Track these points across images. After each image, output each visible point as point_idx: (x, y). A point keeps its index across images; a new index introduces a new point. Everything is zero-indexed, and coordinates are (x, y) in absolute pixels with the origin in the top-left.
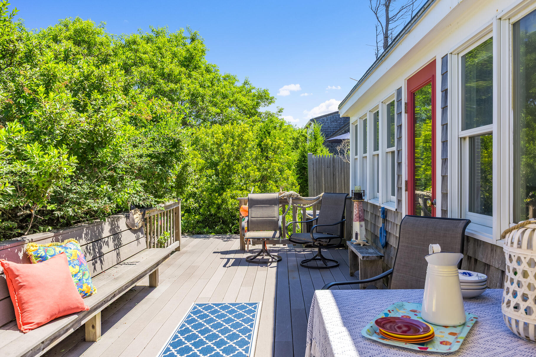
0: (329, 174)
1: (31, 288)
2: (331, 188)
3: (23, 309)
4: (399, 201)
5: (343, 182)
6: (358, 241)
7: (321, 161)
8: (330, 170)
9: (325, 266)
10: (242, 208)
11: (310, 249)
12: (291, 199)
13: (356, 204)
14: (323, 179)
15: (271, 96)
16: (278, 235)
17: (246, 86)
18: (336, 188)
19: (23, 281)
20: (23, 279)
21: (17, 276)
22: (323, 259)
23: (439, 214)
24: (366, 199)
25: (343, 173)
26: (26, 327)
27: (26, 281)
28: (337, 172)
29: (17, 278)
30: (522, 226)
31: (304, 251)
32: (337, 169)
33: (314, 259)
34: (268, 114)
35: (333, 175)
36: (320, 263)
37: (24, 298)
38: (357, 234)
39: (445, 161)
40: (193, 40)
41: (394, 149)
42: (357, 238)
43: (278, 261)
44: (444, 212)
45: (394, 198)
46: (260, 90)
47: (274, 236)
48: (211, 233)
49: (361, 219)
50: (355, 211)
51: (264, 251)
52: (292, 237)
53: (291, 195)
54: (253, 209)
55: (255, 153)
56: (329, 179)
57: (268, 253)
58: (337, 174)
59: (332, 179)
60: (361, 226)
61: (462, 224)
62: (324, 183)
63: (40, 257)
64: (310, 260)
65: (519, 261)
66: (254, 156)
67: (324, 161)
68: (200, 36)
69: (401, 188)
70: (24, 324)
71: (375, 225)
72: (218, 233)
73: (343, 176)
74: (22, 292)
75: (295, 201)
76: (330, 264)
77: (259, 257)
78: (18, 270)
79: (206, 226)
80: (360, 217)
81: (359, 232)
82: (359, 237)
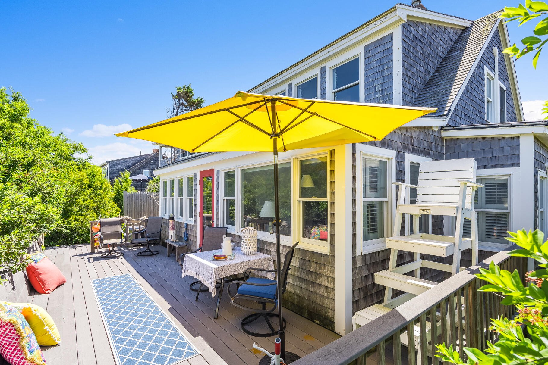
0: (137, 203)
1: (46, 274)
2: (139, 211)
3: (44, 284)
4: (195, 221)
5: (146, 208)
6: (172, 240)
7: (132, 195)
8: (138, 201)
9: (152, 254)
10: (94, 227)
11: (137, 247)
12: (126, 221)
13: (171, 222)
14: (134, 206)
15: (84, 148)
16: (124, 241)
17: (61, 137)
18: (142, 211)
19: (41, 271)
20: (41, 270)
21: (37, 269)
22: (150, 251)
23: (215, 226)
24: (176, 220)
25: (146, 203)
26: (48, 291)
27: (43, 271)
28: (143, 202)
29: (37, 270)
30: (245, 229)
31: (134, 249)
32: (143, 201)
33: (145, 251)
34: (81, 160)
35: (140, 204)
36: (149, 253)
37: (43, 279)
38: (171, 236)
39: (218, 207)
40: (15, 99)
41: (193, 198)
42: (171, 238)
43: (123, 255)
44: (218, 225)
45: (193, 219)
46: (76, 142)
47: (121, 242)
48: (56, 245)
49: (173, 229)
50: (171, 226)
51: (113, 251)
52: (133, 241)
53: (125, 218)
54: (104, 227)
55: (89, 191)
56: (137, 206)
57: (116, 252)
58: (143, 203)
59: (139, 206)
60: (174, 232)
61: (226, 229)
62: (134, 209)
63: (34, 261)
64: (143, 252)
65: (245, 237)
66: (89, 193)
67: (134, 196)
68: (22, 96)
69: (196, 215)
70: (46, 290)
71: (179, 231)
72: (61, 245)
73: (146, 205)
74: (41, 276)
75: (128, 222)
76: (155, 253)
77: (110, 255)
78: (37, 266)
79: (51, 241)
80: (173, 228)
81: (172, 235)
82: (172, 238)
